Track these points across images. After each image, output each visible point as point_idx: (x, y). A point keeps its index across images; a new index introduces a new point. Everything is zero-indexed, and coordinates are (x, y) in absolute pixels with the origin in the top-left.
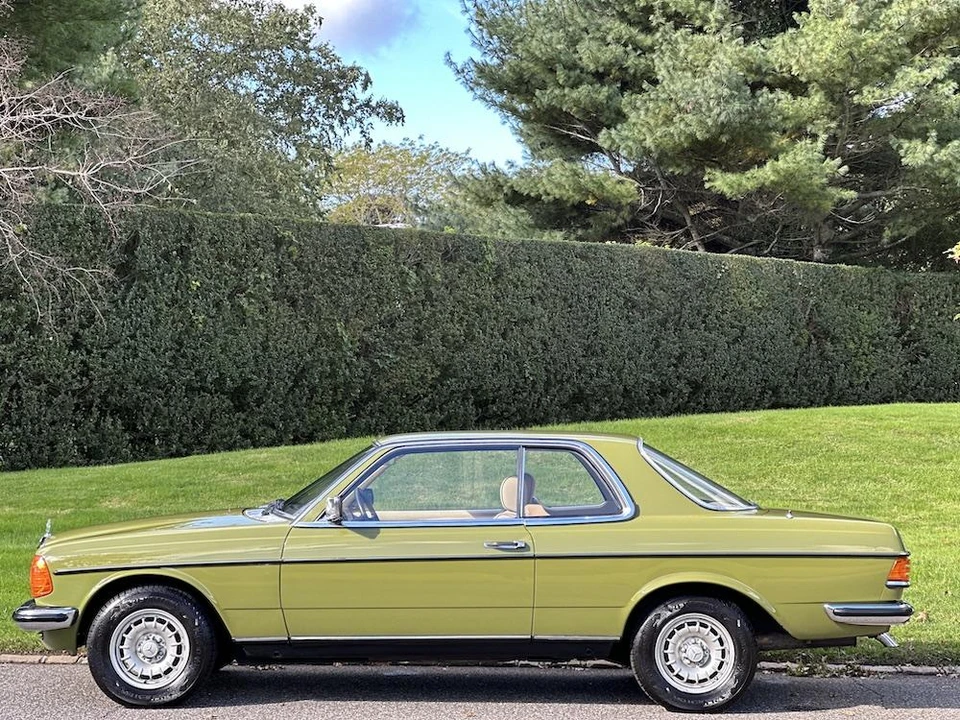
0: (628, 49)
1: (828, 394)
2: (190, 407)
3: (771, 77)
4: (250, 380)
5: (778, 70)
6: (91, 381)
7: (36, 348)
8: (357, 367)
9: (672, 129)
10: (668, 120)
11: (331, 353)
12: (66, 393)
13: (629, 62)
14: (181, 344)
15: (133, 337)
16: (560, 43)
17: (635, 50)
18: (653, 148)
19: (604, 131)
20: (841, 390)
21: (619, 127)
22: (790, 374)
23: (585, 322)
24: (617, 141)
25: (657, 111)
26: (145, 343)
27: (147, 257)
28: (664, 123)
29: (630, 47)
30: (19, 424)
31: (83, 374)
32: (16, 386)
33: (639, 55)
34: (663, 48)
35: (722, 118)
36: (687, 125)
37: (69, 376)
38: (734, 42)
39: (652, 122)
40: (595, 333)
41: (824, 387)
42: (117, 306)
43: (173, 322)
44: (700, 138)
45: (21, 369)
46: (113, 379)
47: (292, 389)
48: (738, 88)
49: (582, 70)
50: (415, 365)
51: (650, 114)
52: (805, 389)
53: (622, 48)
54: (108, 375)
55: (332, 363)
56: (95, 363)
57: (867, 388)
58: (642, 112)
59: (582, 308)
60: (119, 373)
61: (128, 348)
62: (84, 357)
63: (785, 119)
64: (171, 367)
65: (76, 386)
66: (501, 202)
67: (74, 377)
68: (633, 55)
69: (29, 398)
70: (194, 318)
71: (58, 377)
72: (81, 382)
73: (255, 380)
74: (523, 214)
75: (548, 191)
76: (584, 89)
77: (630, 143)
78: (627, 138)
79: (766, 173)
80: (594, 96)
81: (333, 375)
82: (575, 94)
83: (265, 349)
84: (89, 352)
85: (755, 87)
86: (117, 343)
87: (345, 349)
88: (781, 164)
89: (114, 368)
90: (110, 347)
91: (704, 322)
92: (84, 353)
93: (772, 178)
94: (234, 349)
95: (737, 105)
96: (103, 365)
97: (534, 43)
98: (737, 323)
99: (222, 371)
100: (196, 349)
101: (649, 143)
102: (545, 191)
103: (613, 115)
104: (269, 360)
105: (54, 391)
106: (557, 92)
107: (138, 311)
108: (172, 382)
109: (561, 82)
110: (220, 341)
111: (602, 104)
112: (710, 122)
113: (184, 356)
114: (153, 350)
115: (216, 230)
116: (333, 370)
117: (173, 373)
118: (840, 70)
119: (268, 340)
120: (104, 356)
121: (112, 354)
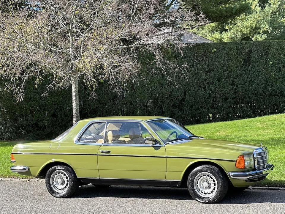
2: (272, 101)
6: (238, 94)
7: (220, 86)
12: (231, 98)
14: (267, 82)
26: (255, 82)
27: (255, 56)
30: (217, 108)
31: (236, 92)
37: (231, 94)
42: (245, 71)
43: (264, 75)
45: (216, 92)
46: (245, 94)
54: (243, 92)
56: (239, 89)
60: (247, 92)
61: (249, 84)
62: (236, 88)
64: (264, 89)
65: (234, 96)
67: (233, 94)
69: (219, 101)
70: (271, 73)
84: (237, 86)
86: (246, 83)
89: (245, 90)
90: (244, 84)
92: (236, 86)
96: (242, 90)
99: (282, 89)
100: (272, 83)
105: (226, 99)
107: (252, 72)
108: (265, 94)
110: (280, 80)
113: (268, 85)
114: (258, 84)
115: (277, 45)
117: (265, 91)
120: (242, 87)
121: (244, 86)
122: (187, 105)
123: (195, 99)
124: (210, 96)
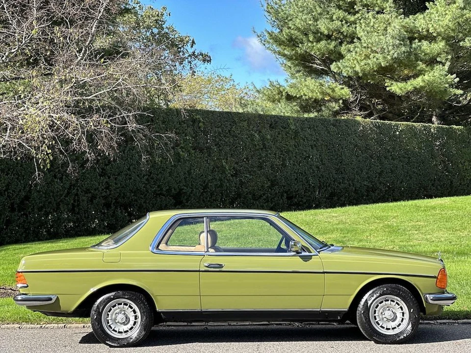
0: (343, 23)
1: (450, 190)
2: (156, 203)
3: (417, 34)
4: (183, 189)
5: (421, 31)
6: (110, 191)
8: (232, 182)
9: (369, 61)
10: (367, 57)
11: (220, 175)
12: (100, 198)
13: (344, 29)
15: (129, 169)
16: (310, 21)
17: (346, 23)
18: (360, 71)
19: (334, 63)
20: (456, 187)
21: (341, 61)
22: (432, 180)
23: (336, 157)
24: (342, 68)
25: (361, 53)
26: (134, 173)
28: (365, 59)
29: (344, 22)
31: (107, 188)
32: (77, 195)
33: (349, 26)
34: (361, 21)
35: (396, 55)
36: (377, 59)
37: (101, 189)
38: (399, 17)
39: (359, 58)
40: (341, 163)
41: (448, 186)
44: (383, 65)
46: (120, 190)
47: (202, 193)
48: (403, 40)
49: (321, 33)
50: (259, 180)
51: (358, 54)
52: (439, 187)
53: (340, 23)
54: (118, 188)
55: (221, 180)
56: (112, 183)
57: (468, 186)
58: (354, 53)
59: (334, 150)
60: (123, 187)
61: (127, 175)
62: (107, 180)
63: (425, 54)
64: (146, 184)
65: (104, 194)
66: (283, 100)
67: (103, 190)
68: (345, 26)
69: (83, 201)
70: (157, 159)
71: (95, 190)
72: (106, 192)
73: (186, 190)
74: (295, 106)
75: (306, 94)
76: (323, 43)
77: (349, 69)
78: (347, 66)
79: (418, 82)
80: (328, 46)
81: (221, 186)
82: (319, 46)
83: (189, 173)
84: (109, 177)
85: (412, 39)
86: (121, 173)
87: (227, 173)
88: (426, 77)
89: (121, 185)
90: (119, 175)
91: (391, 156)
92: (107, 178)
93: (421, 84)
94: (175, 174)
95: (403, 49)
96: (116, 184)
97: (298, 20)
98: (406, 156)
99: (170, 185)
100: (157, 175)
101: (358, 69)
102: (304, 94)
103: (337, 56)
104: (191, 180)
105: (94, 197)
106: (310, 44)
108: (147, 191)
109: (311, 40)
110: (169, 170)
111: (332, 50)
112: (389, 57)
113: (152, 178)
114: (138, 176)
116: (221, 184)
117: (148, 186)
118: (453, 30)
119: (190, 170)
120: (116, 179)
121: (120, 178)
122: (34, 207)
123: (45, 197)
124: (68, 193)
